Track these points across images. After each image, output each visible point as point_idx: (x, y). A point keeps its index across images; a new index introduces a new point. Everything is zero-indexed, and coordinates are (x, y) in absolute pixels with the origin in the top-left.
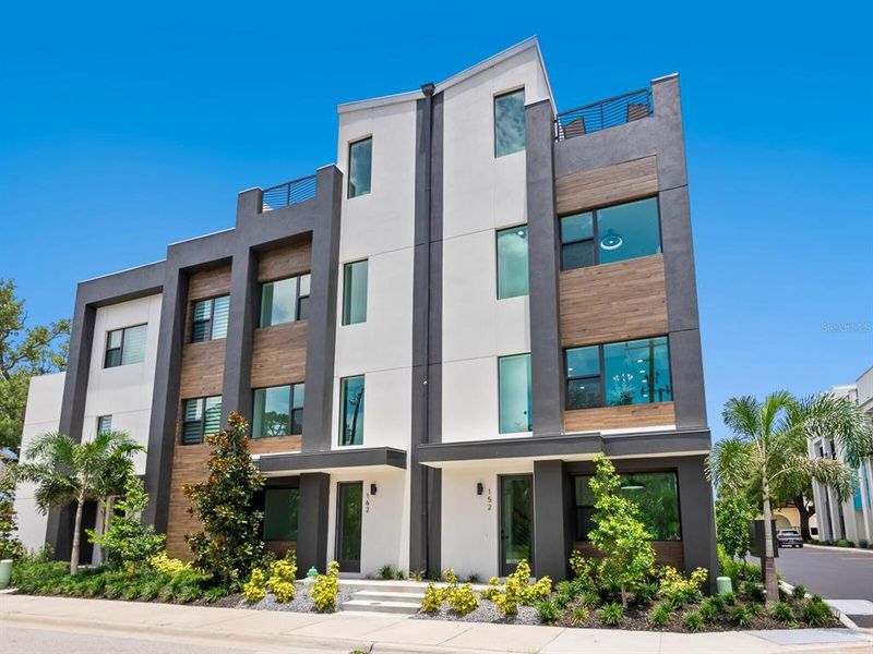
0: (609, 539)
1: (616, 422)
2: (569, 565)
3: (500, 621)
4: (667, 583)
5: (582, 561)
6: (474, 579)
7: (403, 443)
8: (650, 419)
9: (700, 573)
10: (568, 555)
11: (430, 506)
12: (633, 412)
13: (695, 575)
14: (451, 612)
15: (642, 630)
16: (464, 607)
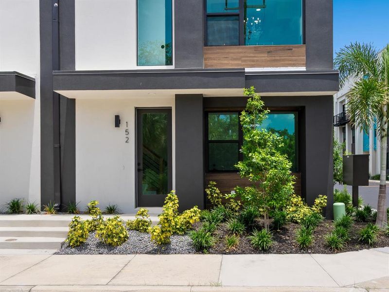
0: (258, 169)
1: (253, 61)
2: (206, 194)
3: (154, 252)
4: (294, 209)
5: (218, 191)
6: (111, 211)
7: (32, 70)
8: (283, 60)
9: (321, 200)
10: (206, 186)
11: (63, 137)
12: (269, 52)
13: (317, 201)
14: (100, 245)
15: (291, 253)
16: (115, 240)
